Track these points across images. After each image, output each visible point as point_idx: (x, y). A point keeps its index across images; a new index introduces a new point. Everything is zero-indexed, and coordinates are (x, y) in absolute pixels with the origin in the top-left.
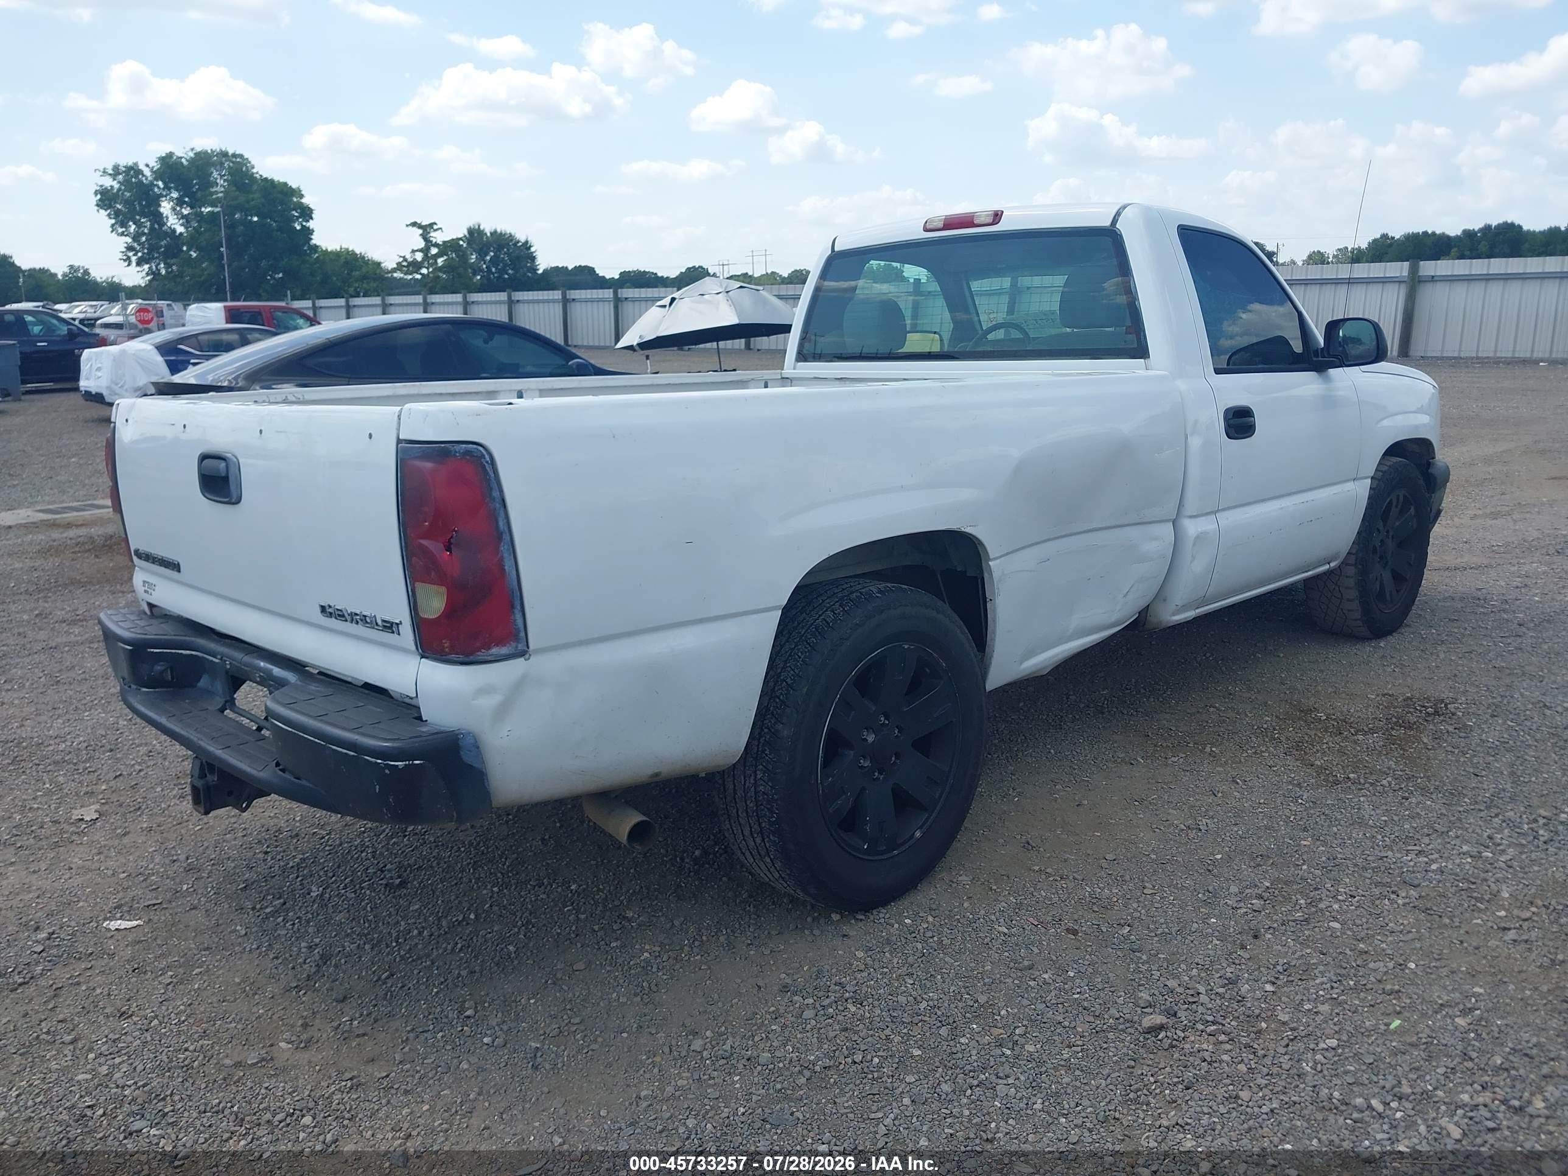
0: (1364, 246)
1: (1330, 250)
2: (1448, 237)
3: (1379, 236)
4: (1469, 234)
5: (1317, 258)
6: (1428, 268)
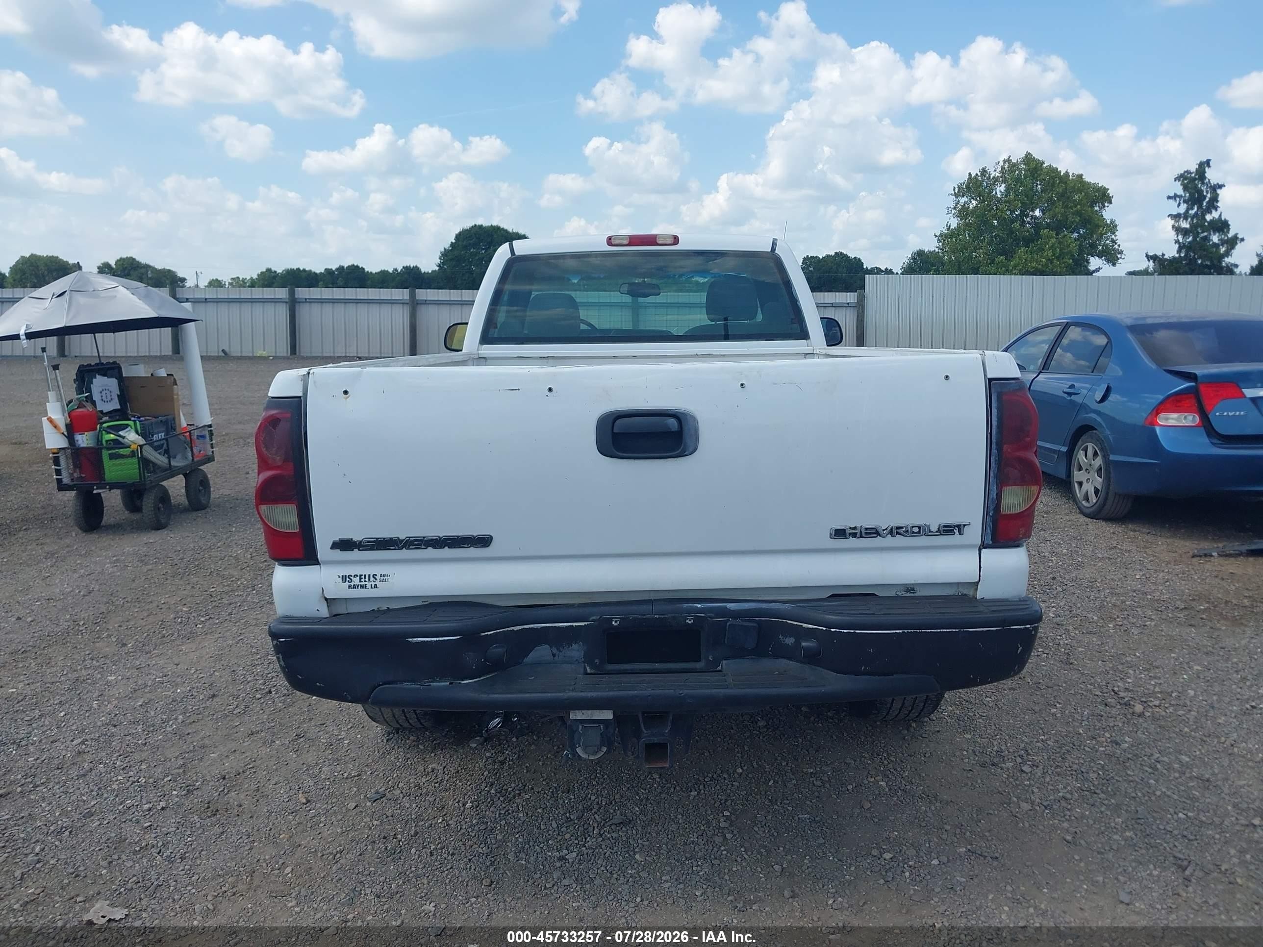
0: (255, 277)
1: (226, 279)
2: (315, 274)
3: (264, 270)
4: (329, 272)
5: (216, 284)
6: (303, 293)
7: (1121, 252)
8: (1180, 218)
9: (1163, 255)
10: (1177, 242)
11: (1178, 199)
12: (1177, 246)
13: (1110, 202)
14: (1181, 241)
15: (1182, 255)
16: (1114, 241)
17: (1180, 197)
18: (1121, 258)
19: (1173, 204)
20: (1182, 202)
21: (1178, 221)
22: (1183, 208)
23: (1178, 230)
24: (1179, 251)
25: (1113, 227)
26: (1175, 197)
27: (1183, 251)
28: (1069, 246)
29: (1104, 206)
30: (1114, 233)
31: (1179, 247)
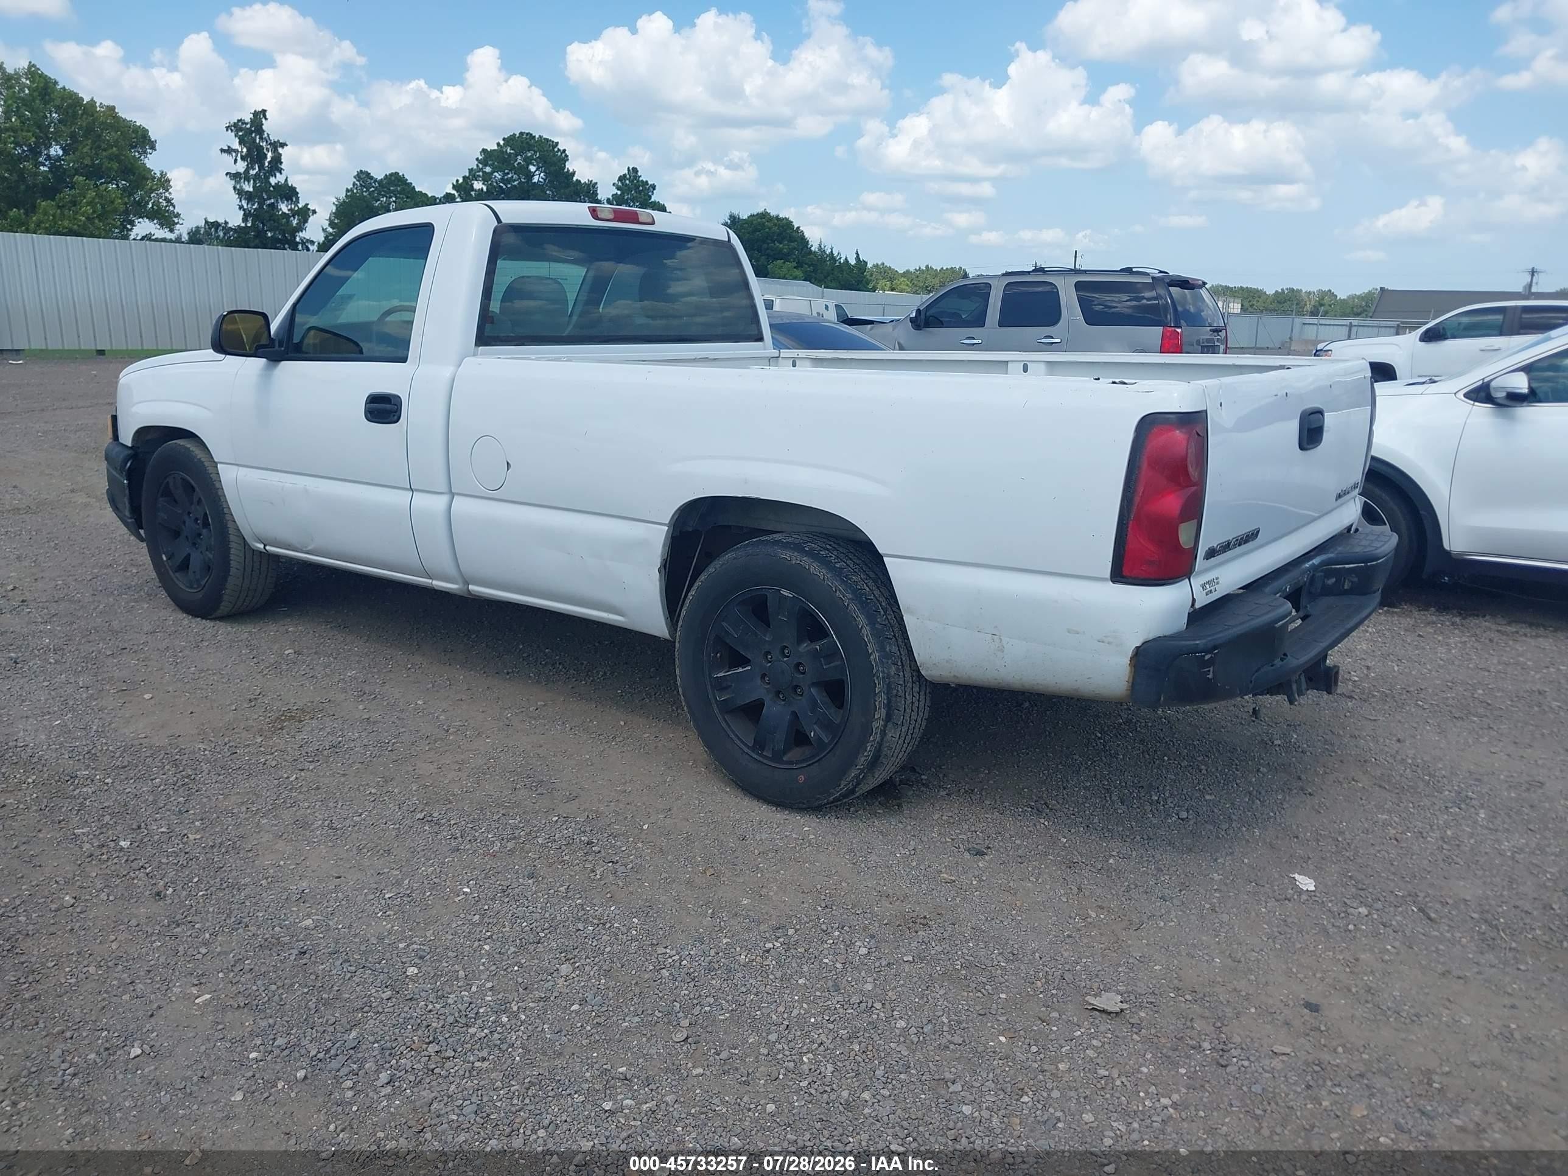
7: (178, 215)
8: (241, 178)
9: (226, 223)
10: (241, 207)
11: (234, 154)
12: (242, 213)
13: (153, 148)
14: (245, 207)
15: (249, 225)
16: (168, 200)
17: (236, 151)
18: (178, 223)
19: (229, 159)
20: (239, 158)
21: (239, 182)
22: (241, 166)
23: (240, 193)
24: (245, 220)
25: (164, 183)
26: (229, 151)
27: (250, 220)
28: (112, 202)
29: (145, 152)
30: (167, 190)
31: (244, 214)
